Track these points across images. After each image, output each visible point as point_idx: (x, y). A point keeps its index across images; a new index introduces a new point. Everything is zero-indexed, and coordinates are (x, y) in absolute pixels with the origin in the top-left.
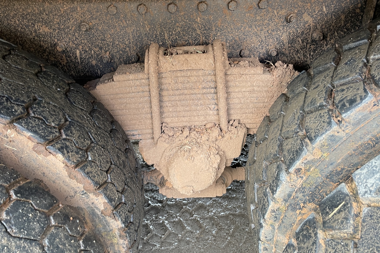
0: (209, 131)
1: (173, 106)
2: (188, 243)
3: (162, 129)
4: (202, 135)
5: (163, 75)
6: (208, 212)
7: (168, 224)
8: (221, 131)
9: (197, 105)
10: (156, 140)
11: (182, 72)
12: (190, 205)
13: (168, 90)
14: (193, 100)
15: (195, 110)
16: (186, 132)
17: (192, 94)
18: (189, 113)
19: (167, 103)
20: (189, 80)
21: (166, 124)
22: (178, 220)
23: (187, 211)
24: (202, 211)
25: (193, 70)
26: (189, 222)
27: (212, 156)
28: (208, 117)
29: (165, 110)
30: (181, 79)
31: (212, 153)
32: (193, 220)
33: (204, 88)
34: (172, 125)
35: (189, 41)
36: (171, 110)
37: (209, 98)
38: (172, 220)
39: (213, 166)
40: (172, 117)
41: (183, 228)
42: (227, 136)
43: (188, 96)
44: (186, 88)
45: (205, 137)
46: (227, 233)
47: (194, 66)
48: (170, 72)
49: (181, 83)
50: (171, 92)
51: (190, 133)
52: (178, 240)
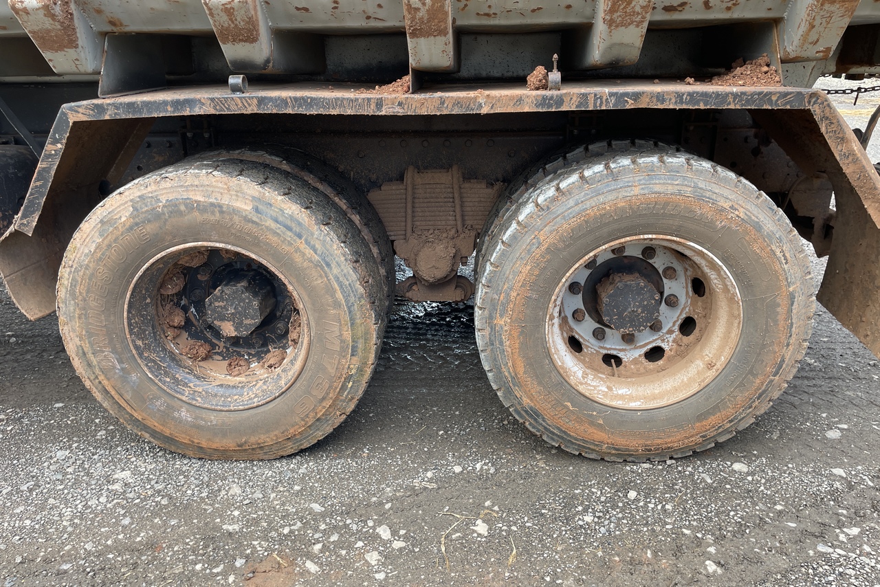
0: (448, 231)
1: (422, 212)
3: (412, 230)
4: (443, 233)
5: (416, 187)
8: (457, 232)
9: (440, 211)
10: (407, 239)
11: (430, 185)
13: (418, 198)
14: (437, 207)
15: (438, 216)
17: (437, 202)
18: (434, 218)
19: (418, 209)
20: (434, 191)
21: (416, 226)
25: (437, 183)
28: (447, 221)
29: (416, 214)
30: (428, 190)
31: (450, 246)
33: (445, 198)
34: (420, 227)
36: (420, 215)
37: (449, 206)
40: (421, 221)
43: (433, 204)
44: (432, 198)
47: (438, 181)
48: (421, 185)
49: (429, 193)
50: (421, 200)
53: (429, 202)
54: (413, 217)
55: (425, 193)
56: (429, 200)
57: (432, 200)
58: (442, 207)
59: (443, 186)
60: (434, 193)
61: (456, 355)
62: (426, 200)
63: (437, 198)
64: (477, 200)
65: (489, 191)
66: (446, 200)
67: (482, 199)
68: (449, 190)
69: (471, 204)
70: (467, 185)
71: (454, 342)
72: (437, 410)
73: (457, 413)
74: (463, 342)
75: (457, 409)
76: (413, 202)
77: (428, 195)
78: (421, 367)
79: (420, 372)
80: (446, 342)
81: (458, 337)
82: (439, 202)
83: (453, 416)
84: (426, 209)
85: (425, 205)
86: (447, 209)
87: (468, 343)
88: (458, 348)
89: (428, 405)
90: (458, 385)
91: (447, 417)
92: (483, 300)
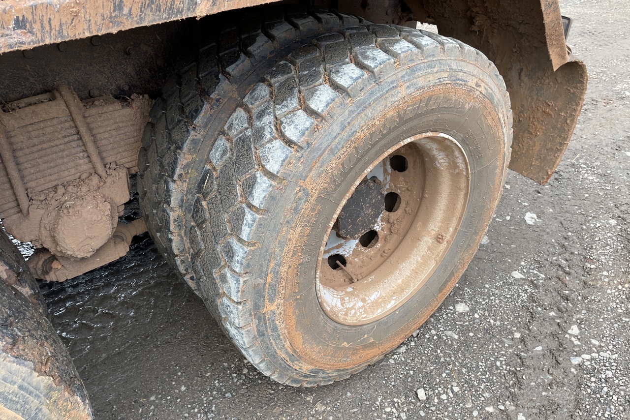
0: (87, 181)
1: (34, 166)
2: (104, 338)
3: (28, 196)
4: (80, 187)
5: (11, 133)
6: (116, 299)
7: (67, 335)
8: (101, 178)
9: (63, 158)
10: (25, 211)
11: (33, 126)
12: (89, 303)
13: (21, 149)
14: (56, 153)
15: (62, 164)
16: (61, 190)
17: (53, 147)
18: (56, 169)
19: (26, 165)
20: (44, 132)
21: (31, 190)
22: (79, 324)
23: (87, 311)
24: (107, 302)
25: (45, 120)
26: (96, 320)
27: (100, 205)
28: (79, 168)
29: (25, 173)
30: (34, 134)
31: (99, 202)
32: (100, 315)
33: (64, 137)
34: (40, 189)
35: (23, 92)
36: (32, 171)
37: (74, 146)
38: (71, 329)
39: (106, 214)
40: (36, 179)
41: (91, 328)
42: (109, 181)
43: (49, 151)
44: (43, 142)
45: (84, 189)
46: (147, 308)
47: (45, 116)
48: (18, 129)
49: (36, 137)
50: (27, 151)
51: (65, 189)
52: (90, 342)
53: (42, 149)
54: (22, 178)
55: (30, 138)
56: (40, 147)
57: (44, 146)
58: (64, 150)
59: (55, 122)
60: (44, 135)
61: (123, 303)
62: (35, 149)
63: (50, 141)
64: (113, 127)
65: (127, 111)
66: (66, 140)
67: (120, 125)
68: (67, 125)
69: (107, 135)
70: (93, 111)
71: (108, 285)
72: (156, 398)
73: (183, 388)
74: (117, 280)
75: (179, 383)
76: (15, 157)
77: (35, 141)
78: (92, 343)
79: (94, 350)
80: (97, 290)
81: (107, 276)
82: (57, 145)
83: (182, 396)
84: (40, 161)
85: (36, 155)
86: (73, 151)
87: (125, 279)
88: (117, 292)
89: (140, 397)
90: (157, 347)
91: (176, 403)
92: (243, 291)
